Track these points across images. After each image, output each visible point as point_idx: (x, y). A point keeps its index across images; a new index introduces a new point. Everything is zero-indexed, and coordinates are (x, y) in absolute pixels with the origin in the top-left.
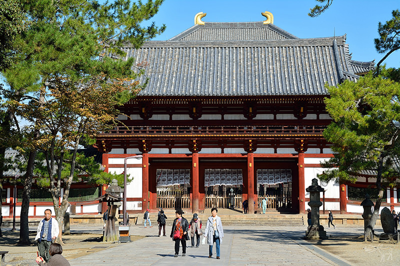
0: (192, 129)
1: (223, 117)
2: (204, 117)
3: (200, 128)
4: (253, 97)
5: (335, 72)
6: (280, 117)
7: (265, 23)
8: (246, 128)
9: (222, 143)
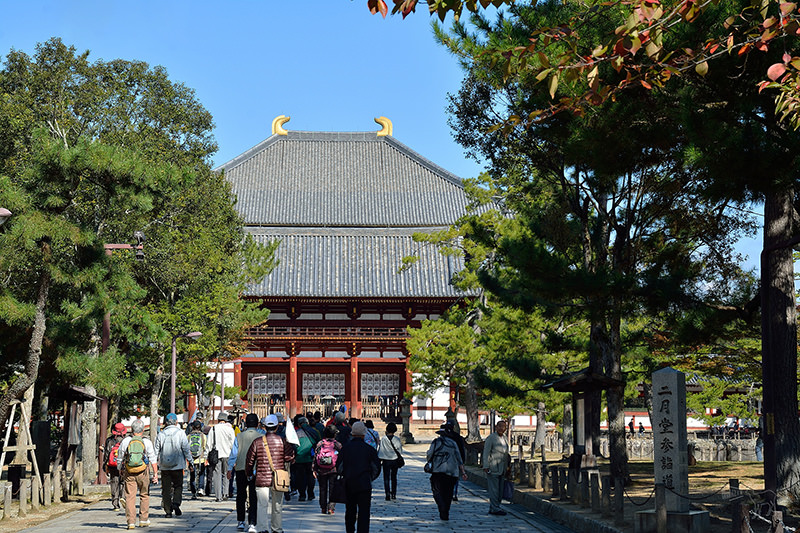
0: (290, 330)
1: (324, 317)
2: (303, 317)
3: (298, 330)
4: (357, 298)
5: (447, 270)
6: (386, 317)
7: (379, 134)
8: (349, 330)
9: (323, 346)
